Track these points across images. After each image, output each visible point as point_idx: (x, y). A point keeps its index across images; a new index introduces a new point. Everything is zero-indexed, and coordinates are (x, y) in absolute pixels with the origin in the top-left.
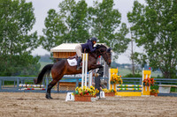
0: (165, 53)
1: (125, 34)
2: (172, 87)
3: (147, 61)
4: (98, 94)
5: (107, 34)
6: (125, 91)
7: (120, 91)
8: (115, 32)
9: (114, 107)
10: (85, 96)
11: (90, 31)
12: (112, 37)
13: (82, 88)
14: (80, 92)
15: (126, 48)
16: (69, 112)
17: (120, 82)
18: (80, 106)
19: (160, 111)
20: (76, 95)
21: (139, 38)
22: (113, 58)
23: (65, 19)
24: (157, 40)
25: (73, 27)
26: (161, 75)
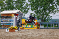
0: (42, 13)
1: (27, 7)
2: (45, 26)
3: (36, 16)
4: (18, 29)
5: (21, 7)
6: (28, 27)
7: (26, 27)
8: (23, 6)
9: (24, 33)
10: (13, 30)
11: (14, 6)
12: (22, 8)
13: (12, 27)
14: (11, 28)
15: (28, 12)
16: (7, 36)
17: (26, 24)
18: (11, 33)
19: (40, 34)
20: (10, 30)
21: (32, 8)
22: (23, 15)
23: (5, 2)
24: (39, 8)
25: (8, 5)
26: (41, 21)
